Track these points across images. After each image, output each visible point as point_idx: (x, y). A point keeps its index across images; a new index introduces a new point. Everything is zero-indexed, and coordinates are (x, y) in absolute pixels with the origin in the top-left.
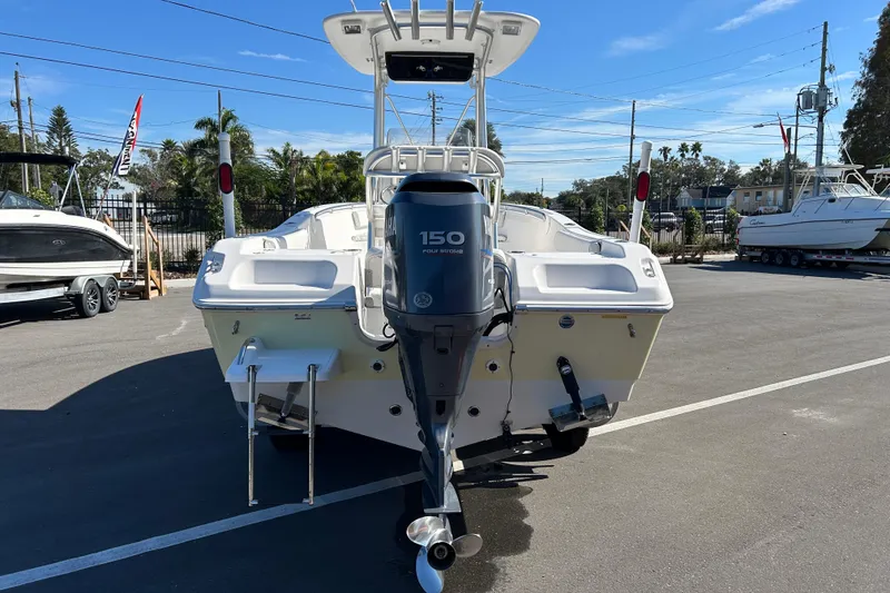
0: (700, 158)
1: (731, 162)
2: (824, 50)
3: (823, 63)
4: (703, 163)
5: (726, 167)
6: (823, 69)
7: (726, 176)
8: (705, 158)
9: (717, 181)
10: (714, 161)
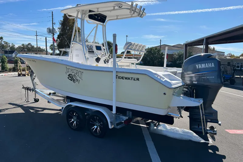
0: (2, 42)
1: (12, 44)
2: (53, 19)
3: (53, 22)
4: (3, 43)
5: (11, 45)
6: (53, 24)
7: (11, 47)
8: (4, 42)
9: (8, 49)
10: (6, 43)
